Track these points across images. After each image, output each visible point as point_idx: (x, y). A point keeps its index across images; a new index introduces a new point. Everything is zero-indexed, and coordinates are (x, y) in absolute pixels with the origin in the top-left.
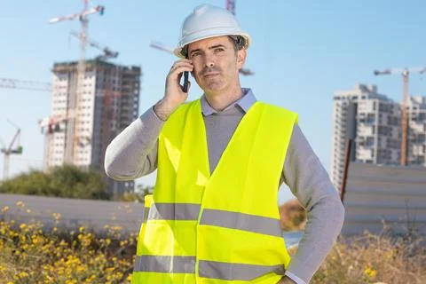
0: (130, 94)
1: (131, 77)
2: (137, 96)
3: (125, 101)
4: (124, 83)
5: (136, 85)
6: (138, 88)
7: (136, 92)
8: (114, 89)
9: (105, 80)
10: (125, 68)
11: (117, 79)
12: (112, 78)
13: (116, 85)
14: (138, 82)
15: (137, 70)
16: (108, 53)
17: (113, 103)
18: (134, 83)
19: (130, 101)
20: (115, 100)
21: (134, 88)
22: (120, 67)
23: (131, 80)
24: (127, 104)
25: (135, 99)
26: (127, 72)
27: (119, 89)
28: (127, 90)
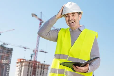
0: (9, 55)
1: (10, 51)
2: (11, 56)
3: (8, 57)
4: (8, 52)
5: (11, 53)
6: (12, 54)
7: (11, 55)
8: (5, 54)
9: (3, 51)
10: (9, 48)
11: (6, 51)
12: (5, 51)
13: (6, 53)
14: (12, 52)
15: (12, 49)
16: (4, 44)
17: (4, 58)
18: (11, 52)
19: (9, 57)
20: (5, 57)
21: (10, 54)
22: (7, 48)
23: (10, 52)
24: (8, 58)
25: (11, 57)
26: (9, 49)
27: (6, 54)
28: (9, 54)
